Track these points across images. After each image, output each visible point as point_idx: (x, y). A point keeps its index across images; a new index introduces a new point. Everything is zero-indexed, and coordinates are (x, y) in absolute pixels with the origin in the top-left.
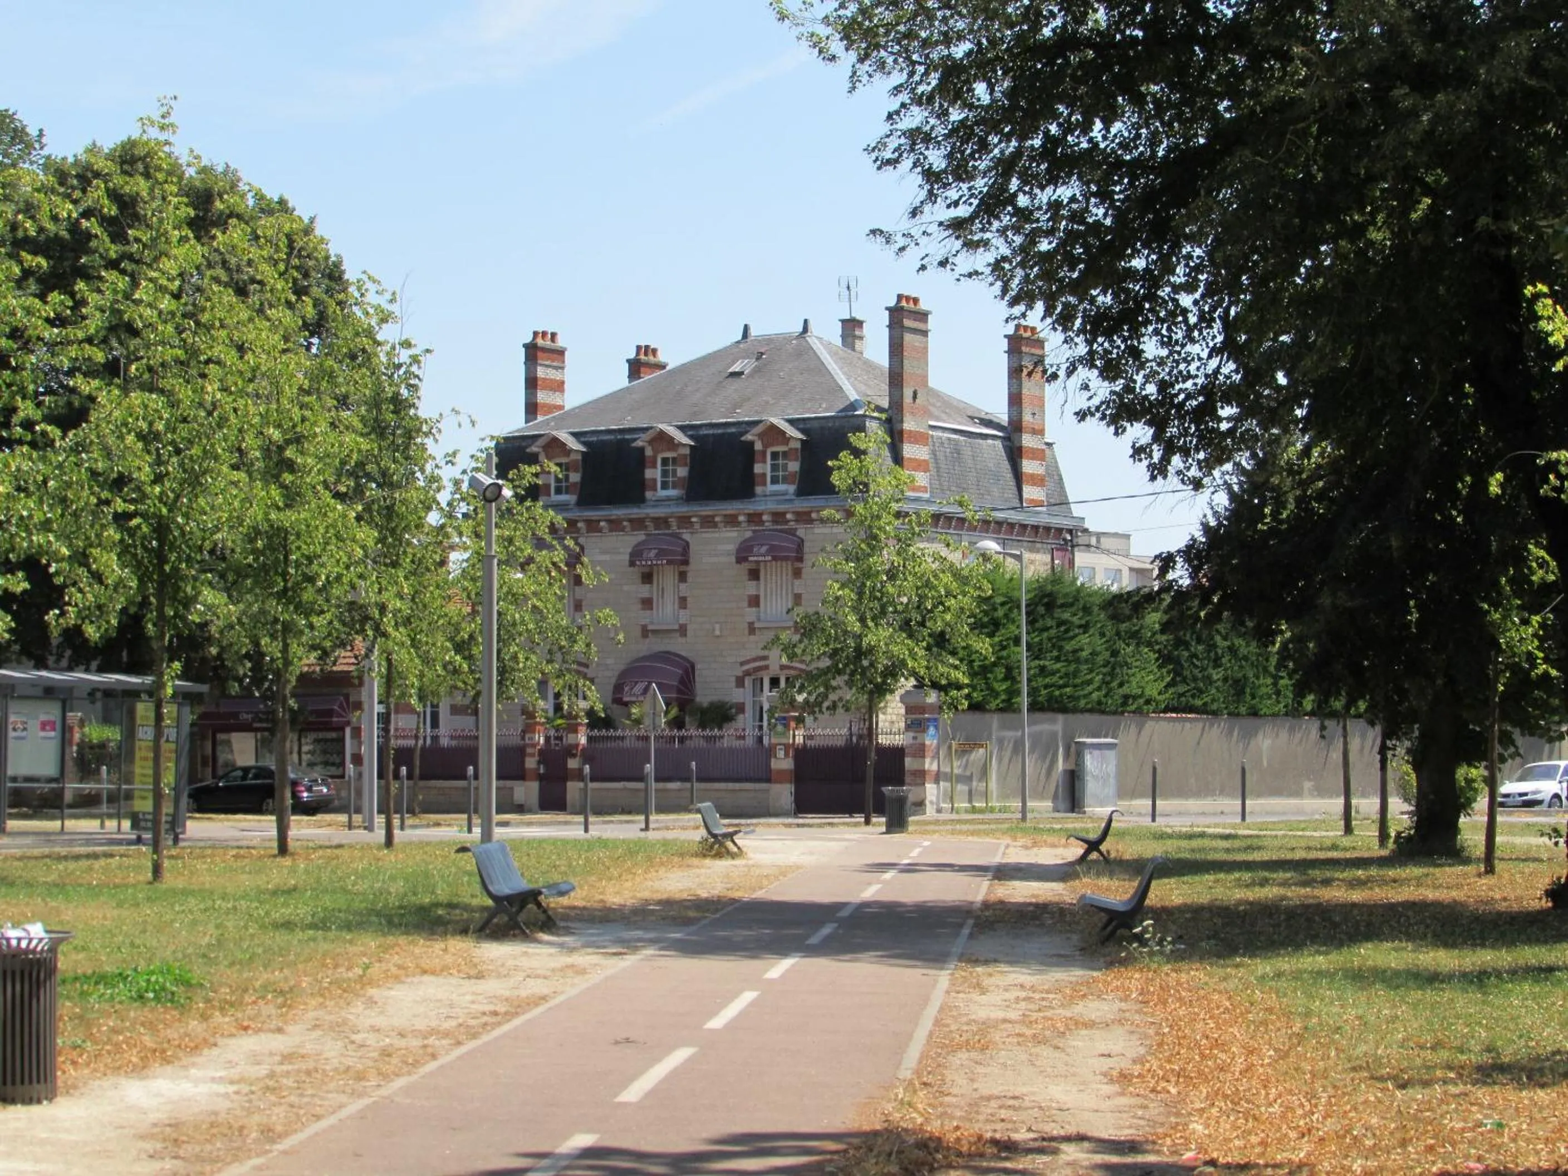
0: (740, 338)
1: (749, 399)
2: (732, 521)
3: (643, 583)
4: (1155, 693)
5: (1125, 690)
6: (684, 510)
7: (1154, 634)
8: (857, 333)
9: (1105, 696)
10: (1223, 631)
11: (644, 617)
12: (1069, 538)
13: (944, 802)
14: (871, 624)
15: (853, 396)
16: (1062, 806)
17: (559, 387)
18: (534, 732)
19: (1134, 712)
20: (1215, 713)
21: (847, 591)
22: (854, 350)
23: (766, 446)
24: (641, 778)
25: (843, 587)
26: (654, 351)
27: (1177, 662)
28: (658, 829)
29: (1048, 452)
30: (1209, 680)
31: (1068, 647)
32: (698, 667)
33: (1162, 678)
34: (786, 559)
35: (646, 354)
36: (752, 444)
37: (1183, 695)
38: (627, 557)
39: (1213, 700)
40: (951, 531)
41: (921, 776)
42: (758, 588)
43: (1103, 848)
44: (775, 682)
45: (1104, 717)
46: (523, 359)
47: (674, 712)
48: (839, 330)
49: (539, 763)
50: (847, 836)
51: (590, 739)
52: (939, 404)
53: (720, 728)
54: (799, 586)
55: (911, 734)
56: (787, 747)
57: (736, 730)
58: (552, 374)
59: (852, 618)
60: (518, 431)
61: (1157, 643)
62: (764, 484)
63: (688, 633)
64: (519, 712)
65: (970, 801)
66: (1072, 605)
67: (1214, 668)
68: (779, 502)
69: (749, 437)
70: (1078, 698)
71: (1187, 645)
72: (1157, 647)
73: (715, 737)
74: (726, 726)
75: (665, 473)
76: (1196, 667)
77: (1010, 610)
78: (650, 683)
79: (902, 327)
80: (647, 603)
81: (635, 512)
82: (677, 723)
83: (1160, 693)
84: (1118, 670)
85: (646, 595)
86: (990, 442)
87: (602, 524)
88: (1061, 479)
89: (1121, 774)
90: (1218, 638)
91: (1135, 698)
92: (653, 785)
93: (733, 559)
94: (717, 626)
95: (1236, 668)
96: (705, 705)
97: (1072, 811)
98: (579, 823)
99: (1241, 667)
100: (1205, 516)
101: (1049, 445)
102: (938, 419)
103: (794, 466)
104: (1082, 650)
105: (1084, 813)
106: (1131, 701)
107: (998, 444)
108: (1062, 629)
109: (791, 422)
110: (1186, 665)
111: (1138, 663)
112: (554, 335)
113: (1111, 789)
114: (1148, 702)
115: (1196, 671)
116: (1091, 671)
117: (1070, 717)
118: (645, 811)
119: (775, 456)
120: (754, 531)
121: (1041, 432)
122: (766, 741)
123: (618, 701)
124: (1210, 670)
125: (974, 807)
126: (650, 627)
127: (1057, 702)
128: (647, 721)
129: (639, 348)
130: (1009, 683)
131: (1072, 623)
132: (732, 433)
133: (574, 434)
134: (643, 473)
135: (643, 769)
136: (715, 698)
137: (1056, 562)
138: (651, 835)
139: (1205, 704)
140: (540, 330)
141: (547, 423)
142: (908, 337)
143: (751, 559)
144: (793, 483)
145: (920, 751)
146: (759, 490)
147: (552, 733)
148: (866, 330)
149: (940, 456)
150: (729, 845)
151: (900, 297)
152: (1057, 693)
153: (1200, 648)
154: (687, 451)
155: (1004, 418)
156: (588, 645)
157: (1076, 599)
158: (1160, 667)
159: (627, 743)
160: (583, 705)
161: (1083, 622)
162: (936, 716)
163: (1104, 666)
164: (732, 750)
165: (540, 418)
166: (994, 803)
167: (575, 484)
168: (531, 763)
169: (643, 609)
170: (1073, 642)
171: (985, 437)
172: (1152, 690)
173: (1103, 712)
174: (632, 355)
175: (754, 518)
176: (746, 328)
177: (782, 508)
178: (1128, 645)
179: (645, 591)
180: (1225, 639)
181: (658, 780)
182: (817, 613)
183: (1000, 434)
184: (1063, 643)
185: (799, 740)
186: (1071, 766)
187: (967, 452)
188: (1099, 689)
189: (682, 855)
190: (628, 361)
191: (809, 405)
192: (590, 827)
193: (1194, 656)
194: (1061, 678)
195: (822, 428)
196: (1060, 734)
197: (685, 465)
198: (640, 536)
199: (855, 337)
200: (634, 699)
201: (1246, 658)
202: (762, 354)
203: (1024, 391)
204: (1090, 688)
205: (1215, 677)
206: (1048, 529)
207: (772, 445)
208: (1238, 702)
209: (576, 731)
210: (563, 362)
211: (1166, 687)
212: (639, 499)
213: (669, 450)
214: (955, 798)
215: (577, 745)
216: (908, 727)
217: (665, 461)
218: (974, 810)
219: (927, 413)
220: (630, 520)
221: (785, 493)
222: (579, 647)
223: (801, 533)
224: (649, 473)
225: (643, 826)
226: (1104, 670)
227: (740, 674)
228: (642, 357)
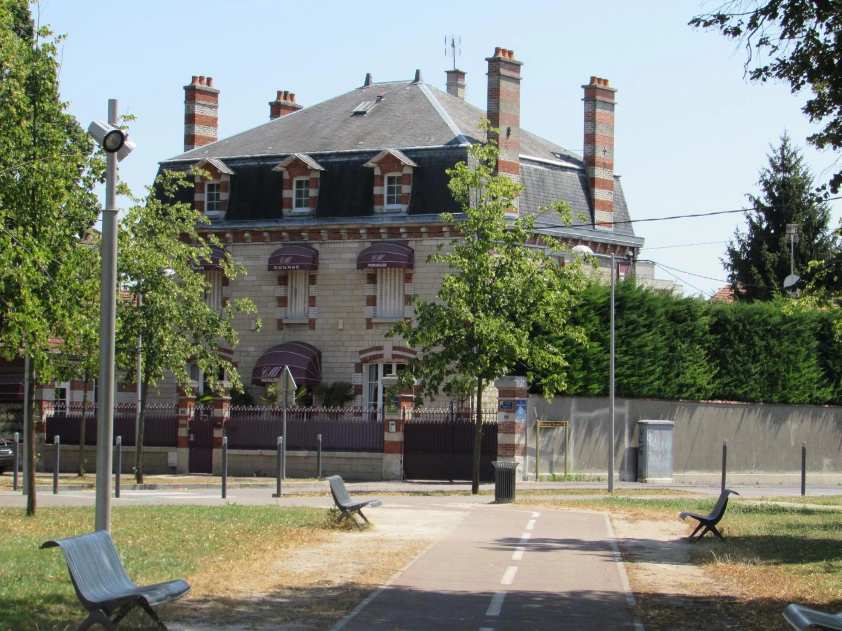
0: (362, 84)
1: (370, 134)
2: (354, 234)
3: (280, 284)
4: (704, 383)
5: (681, 380)
6: (313, 224)
7: (705, 333)
8: (460, 82)
9: (664, 385)
10: (761, 333)
11: (280, 313)
12: (631, 254)
13: (530, 471)
14: (482, 315)
15: (457, 132)
16: (627, 476)
17: (213, 122)
18: (186, 407)
19: (687, 398)
20: (753, 401)
21: (462, 284)
22: (457, 96)
23: (384, 172)
24: (275, 447)
25: (458, 280)
26: (292, 96)
27: (723, 358)
28: (289, 495)
29: (615, 183)
30: (748, 373)
31: (636, 342)
32: (324, 354)
33: (711, 371)
34: (400, 266)
35: (285, 98)
36: (372, 170)
37: (726, 385)
38: (266, 263)
39: (752, 390)
40: (536, 246)
41: (511, 449)
42: (375, 289)
43: (718, 526)
44: (388, 369)
45: (663, 403)
46: (184, 99)
47: (303, 392)
48: (445, 81)
49: (190, 432)
50: (460, 505)
51: (232, 413)
52: (527, 142)
53: (342, 406)
54: (409, 290)
55: (503, 414)
56: (398, 423)
57: (355, 408)
58: (207, 112)
59: (465, 309)
60: (178, 157)
61: (707, 342)
62: (382, 203)
63: (317, 326)
64: (175, 390)
65: (551, 471)
66: (638, 308)
67: (753, 363)
68: (394, 219)
69: (370, 164)
70: (643, 386)
71: (731, 344)
72: (707, 345)
73: (337, 413)
74: (346, 404)
75: (299, 194)
76: (738, 362)
77: (588, 311)
78: (283, 367)
79: (499, 74)
80: (282, 301)
81: (274, 225)
82: (306, 401)
83: (709, 383)
84: (675, 363)
85: (282, 294)
86: (569, 173)
87: (246, 235)
88: (625, 206)
89: (676, 449)
90: (756, 338)
91: (689, 386)
92: (286, 453)
93: (355, 266)
94: (341, 321)
95: (770, 364)
96: (329, 386)
97: (636, 480)
98: (217, 487)
99: (775, 363)
100: (732, 243)
101: (616, 177)
102: (526, 153)
103: (407, 189)
104: (646, 345)
105: (646, 482)
106: (685, 389)
107: (575, 175)
108: (630, 327)
109: (406, 152)
110: (730, 360)
111: (691, 358)
112: (209, 80)
113: (668, 463)
114: (699, 390)
115: (738, 366)
116: (653, 363)
117: (636, 401)
118: (277, 475)
119: (391, 180)
120: (372, 243)
121: (609, 166)
122: (379, 417)
123: (257, 382)
124: (750, 365)
125: (554, 476)
126: (284, 321)
127: (624, 389)
128: (281, 399)
129: (279, 93)
130: (586, 372)
131: (638, 323)
132: (356, 161)
133: (225, 161)
134: (281, 194)
135: (276, 440)
136: (338, 381)
137: (621, 274)
138: (282, 501)
139: (745, 393)
140: (198, 75)
141: (202, 151)
142: (504, 84)
143: (369, 265)
144: (407, 203)
145: (511, 428)
146: (377, 208)
147: (202, 407)
148: (467, 80)
149: (528, 183)
150: (357, 516)
151: (497, 50)
152: (625, 381)
153: (742, 346)
154: (318, 175)
155: (580, 155)
156: (229, 330)
157: (642, 303)
158: (709, 361)
159: (264, 417)
160: (227, 384)
161: (647, 322)
162: (525, 399)
163: (664, 360)
164: (352, 425)
165: (196, 148)
166: (572, 473)
167: (224, 202)
168: (183, 432)
169: (279, 306)
170: (639, 339)
171: (565, 169)
172: (703, 380)
173: (662, 398)
174: (274, 99)
175: (373, 232)
176: (368, 76)
177: (396, 223)
178: (683, 342)
179: (280, 291)
180: (762, 339)
181: (288, 448)
182: (433, 304)
183: (577, 167)
184: (631, 340)
185: (409, 417)
186: (634, 444)
187: (550, 181)
188: (659, 378)
189: (311, 526)
190: (271, 104)
191: (420, 139)
192: (228, 491)
193: (737, 352)
194: (628, 369)
195: (431, 158)
196: (627, 417)
197: (316, 187)
198: (278, 246)
199: (458, 85)
200: (270, 381)
201: (779, 356)
202: (381, 97)
203: (597, 132)
204: (652, 378)
205: (753, 371)
206: (614, 247)
207: (389, 171)
208: (772, 392)
209: (221, 407)
210: (217, 102)
211: (713, 378)
212: (278, 216)
213: (302, 174)
214: (539, 468)
215: (222, 418)
216: (501, 408)
217: (299, 184)
218: (554, 479)
219: (517, 147)
220: (270, 232)
221: (400, 211)
222: (221, 332)
223: (412, 244)
224: (286, 194)
225: (275, 491)
226: (664, 363)
227: (359, 361)
228: (282, 101)
